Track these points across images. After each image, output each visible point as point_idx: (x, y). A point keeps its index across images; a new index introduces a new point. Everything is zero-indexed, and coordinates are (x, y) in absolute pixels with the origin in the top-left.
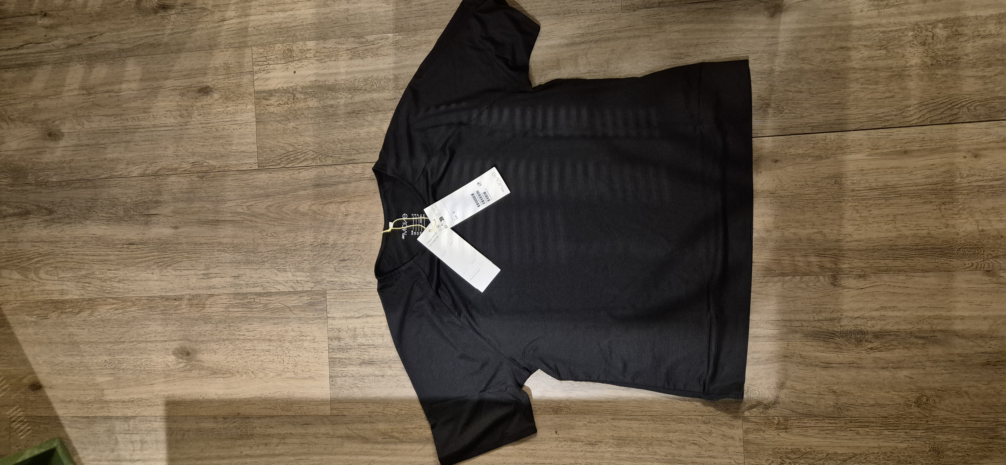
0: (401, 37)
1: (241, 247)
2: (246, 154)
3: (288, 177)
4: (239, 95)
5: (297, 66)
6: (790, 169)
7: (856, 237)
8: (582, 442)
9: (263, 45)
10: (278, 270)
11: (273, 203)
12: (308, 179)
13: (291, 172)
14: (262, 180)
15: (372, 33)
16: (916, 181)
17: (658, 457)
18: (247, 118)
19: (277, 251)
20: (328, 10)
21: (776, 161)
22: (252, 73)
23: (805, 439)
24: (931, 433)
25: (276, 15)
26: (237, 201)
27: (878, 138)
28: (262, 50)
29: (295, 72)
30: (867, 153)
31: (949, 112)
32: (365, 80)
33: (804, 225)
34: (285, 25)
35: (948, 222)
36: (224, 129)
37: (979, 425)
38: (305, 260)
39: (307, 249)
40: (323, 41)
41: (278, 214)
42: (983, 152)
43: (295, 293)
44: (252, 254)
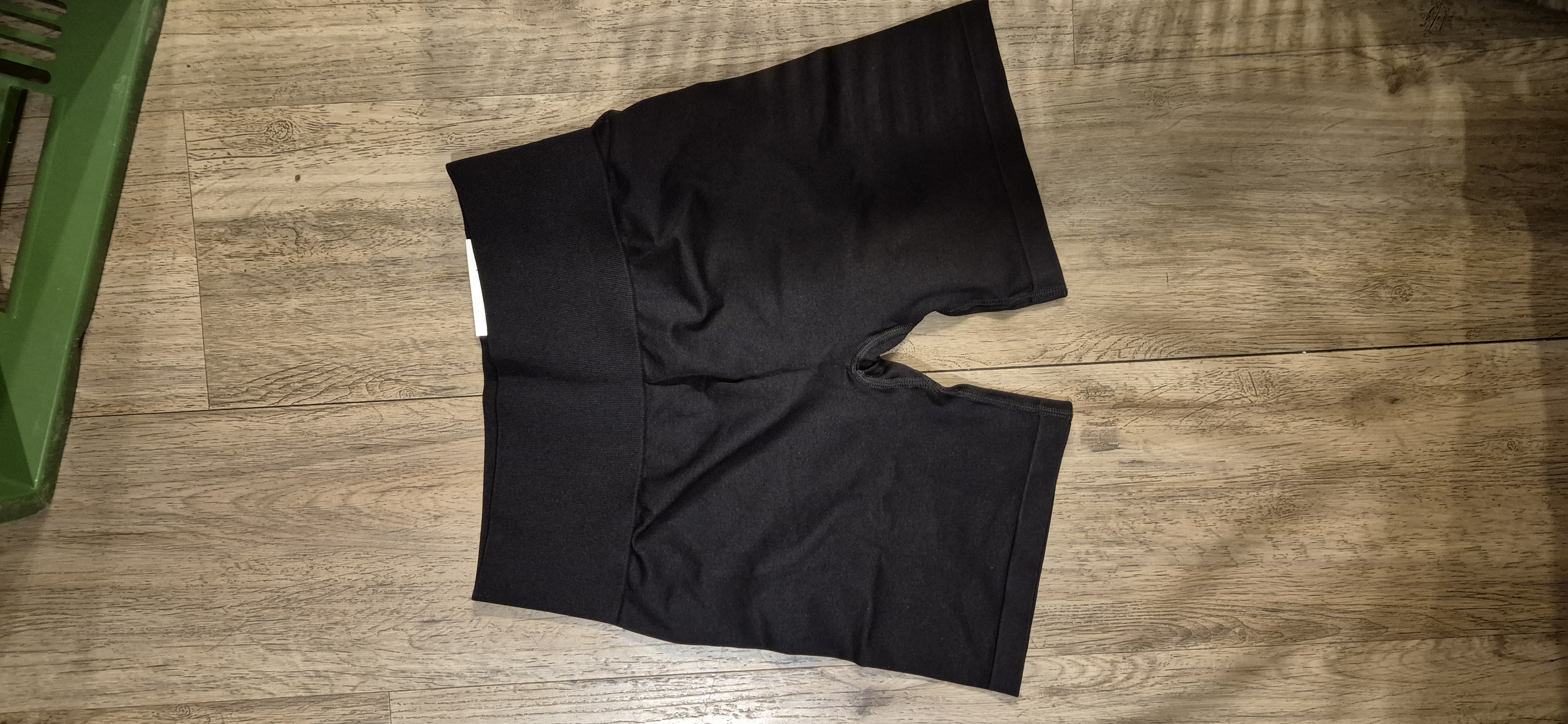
1: (169, 595)
2: (176, 373)
3: (287, 428)
4: (153, 231)
5: (303, 164)
10: (270, 648)
11: (250, 491)
12: (339, 435)
13: (296, 417)
14: (219, 437)
18: (176, 285)
19: (265, 603)
20: (380, 31)
22: (186, 176)
25: (245, 36)
26: (154, 487)
28: (212, 122)
29: (298, 178)
34: (266, 63)
36: (115, 313)
38: (336, 623)
39: (341, 597)
40: (368, 105)
41: (264, 516)
43: (314, 699)
44: (200, 612)
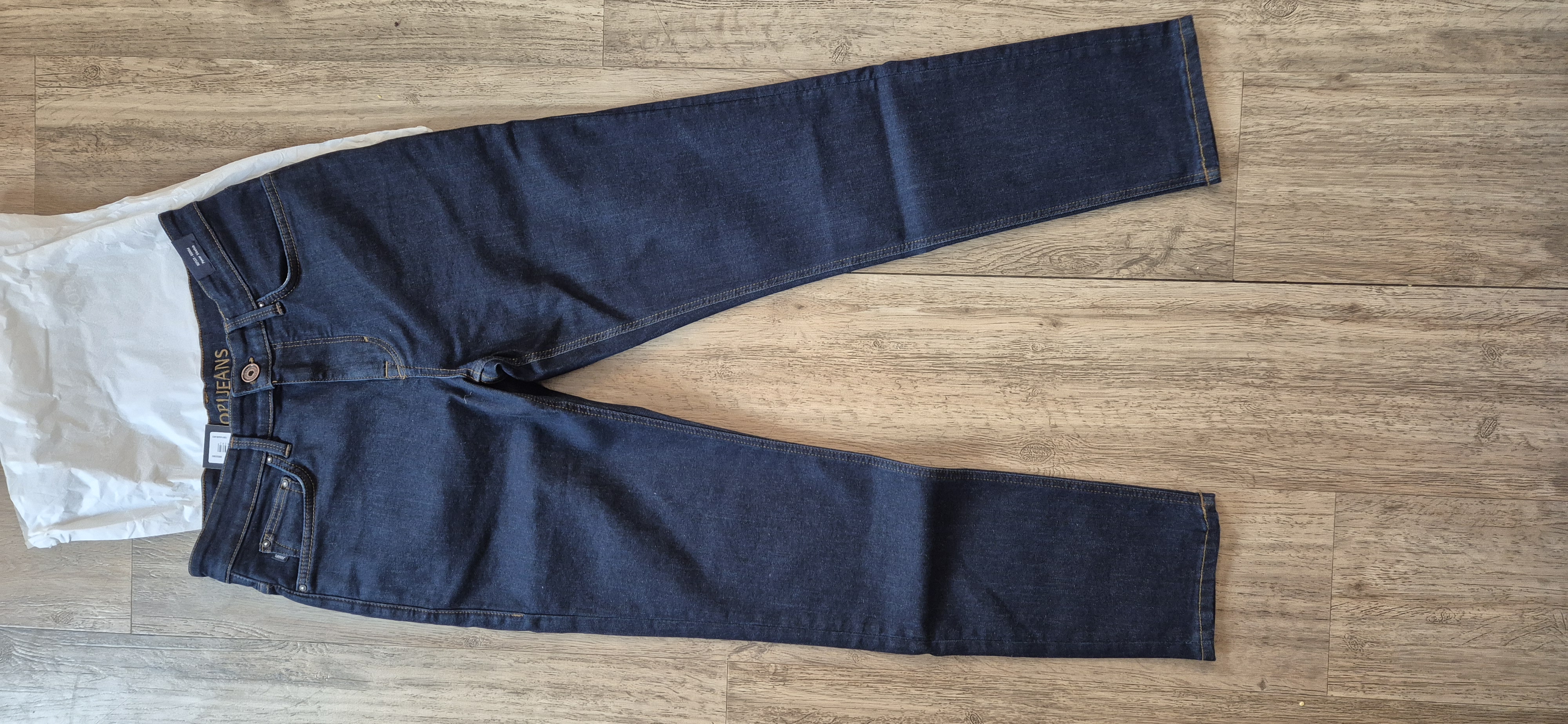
0: (272, 66)
6: (817, 319)
7: (896, 421)
8: (504, 689)
9: (51, 56)
15: (226, 55)
16: (977, 352)
17: (609, 714)
21: (800, 307)
23: (806, 696)
24: (971, 695)
27: (935, 288)
30: (919, 307)
31: (1025, 261)
32: (212, 127)
33: (830, 400)
35: (1013, 411)
37: (1030, 688)
42: (1065, 320)
